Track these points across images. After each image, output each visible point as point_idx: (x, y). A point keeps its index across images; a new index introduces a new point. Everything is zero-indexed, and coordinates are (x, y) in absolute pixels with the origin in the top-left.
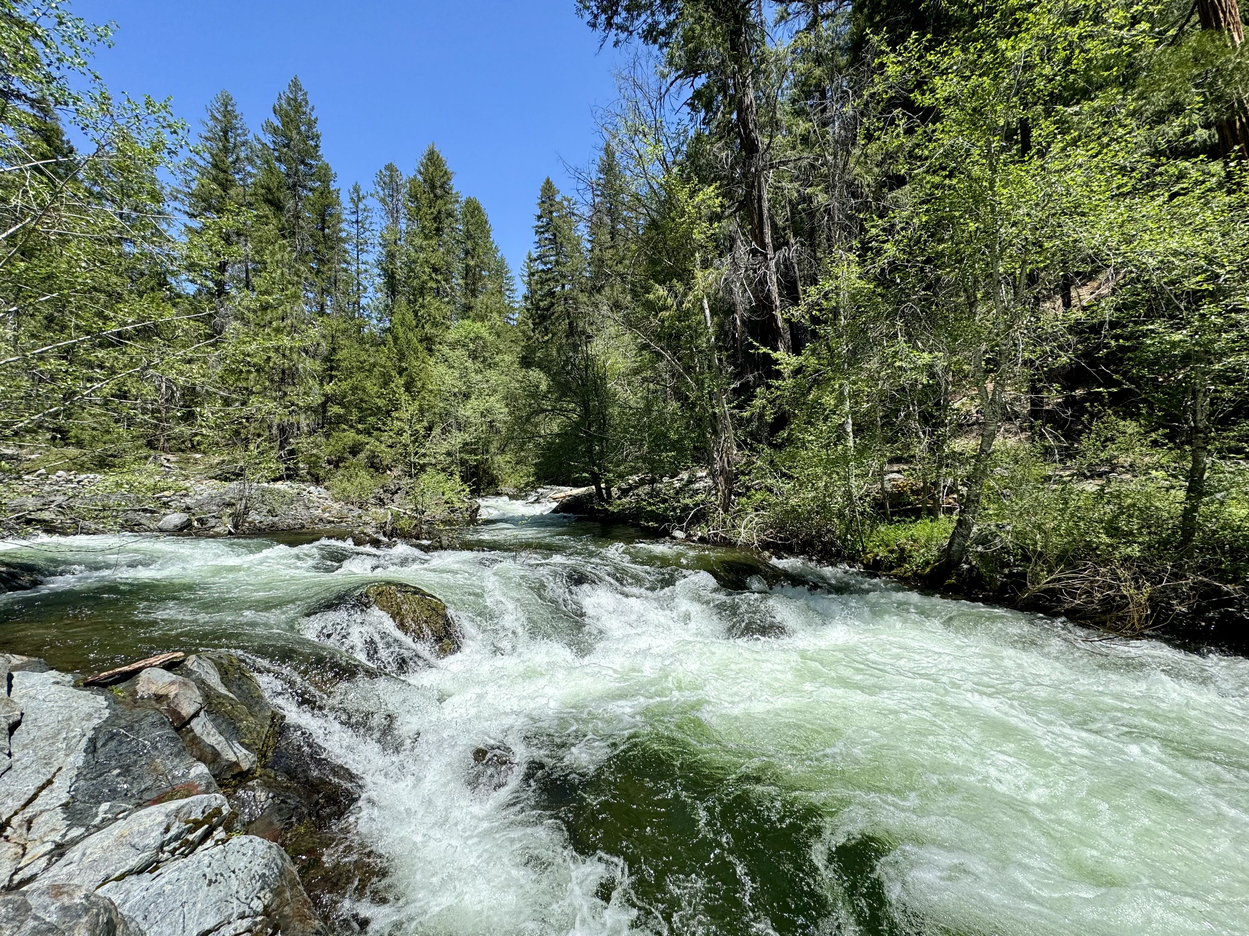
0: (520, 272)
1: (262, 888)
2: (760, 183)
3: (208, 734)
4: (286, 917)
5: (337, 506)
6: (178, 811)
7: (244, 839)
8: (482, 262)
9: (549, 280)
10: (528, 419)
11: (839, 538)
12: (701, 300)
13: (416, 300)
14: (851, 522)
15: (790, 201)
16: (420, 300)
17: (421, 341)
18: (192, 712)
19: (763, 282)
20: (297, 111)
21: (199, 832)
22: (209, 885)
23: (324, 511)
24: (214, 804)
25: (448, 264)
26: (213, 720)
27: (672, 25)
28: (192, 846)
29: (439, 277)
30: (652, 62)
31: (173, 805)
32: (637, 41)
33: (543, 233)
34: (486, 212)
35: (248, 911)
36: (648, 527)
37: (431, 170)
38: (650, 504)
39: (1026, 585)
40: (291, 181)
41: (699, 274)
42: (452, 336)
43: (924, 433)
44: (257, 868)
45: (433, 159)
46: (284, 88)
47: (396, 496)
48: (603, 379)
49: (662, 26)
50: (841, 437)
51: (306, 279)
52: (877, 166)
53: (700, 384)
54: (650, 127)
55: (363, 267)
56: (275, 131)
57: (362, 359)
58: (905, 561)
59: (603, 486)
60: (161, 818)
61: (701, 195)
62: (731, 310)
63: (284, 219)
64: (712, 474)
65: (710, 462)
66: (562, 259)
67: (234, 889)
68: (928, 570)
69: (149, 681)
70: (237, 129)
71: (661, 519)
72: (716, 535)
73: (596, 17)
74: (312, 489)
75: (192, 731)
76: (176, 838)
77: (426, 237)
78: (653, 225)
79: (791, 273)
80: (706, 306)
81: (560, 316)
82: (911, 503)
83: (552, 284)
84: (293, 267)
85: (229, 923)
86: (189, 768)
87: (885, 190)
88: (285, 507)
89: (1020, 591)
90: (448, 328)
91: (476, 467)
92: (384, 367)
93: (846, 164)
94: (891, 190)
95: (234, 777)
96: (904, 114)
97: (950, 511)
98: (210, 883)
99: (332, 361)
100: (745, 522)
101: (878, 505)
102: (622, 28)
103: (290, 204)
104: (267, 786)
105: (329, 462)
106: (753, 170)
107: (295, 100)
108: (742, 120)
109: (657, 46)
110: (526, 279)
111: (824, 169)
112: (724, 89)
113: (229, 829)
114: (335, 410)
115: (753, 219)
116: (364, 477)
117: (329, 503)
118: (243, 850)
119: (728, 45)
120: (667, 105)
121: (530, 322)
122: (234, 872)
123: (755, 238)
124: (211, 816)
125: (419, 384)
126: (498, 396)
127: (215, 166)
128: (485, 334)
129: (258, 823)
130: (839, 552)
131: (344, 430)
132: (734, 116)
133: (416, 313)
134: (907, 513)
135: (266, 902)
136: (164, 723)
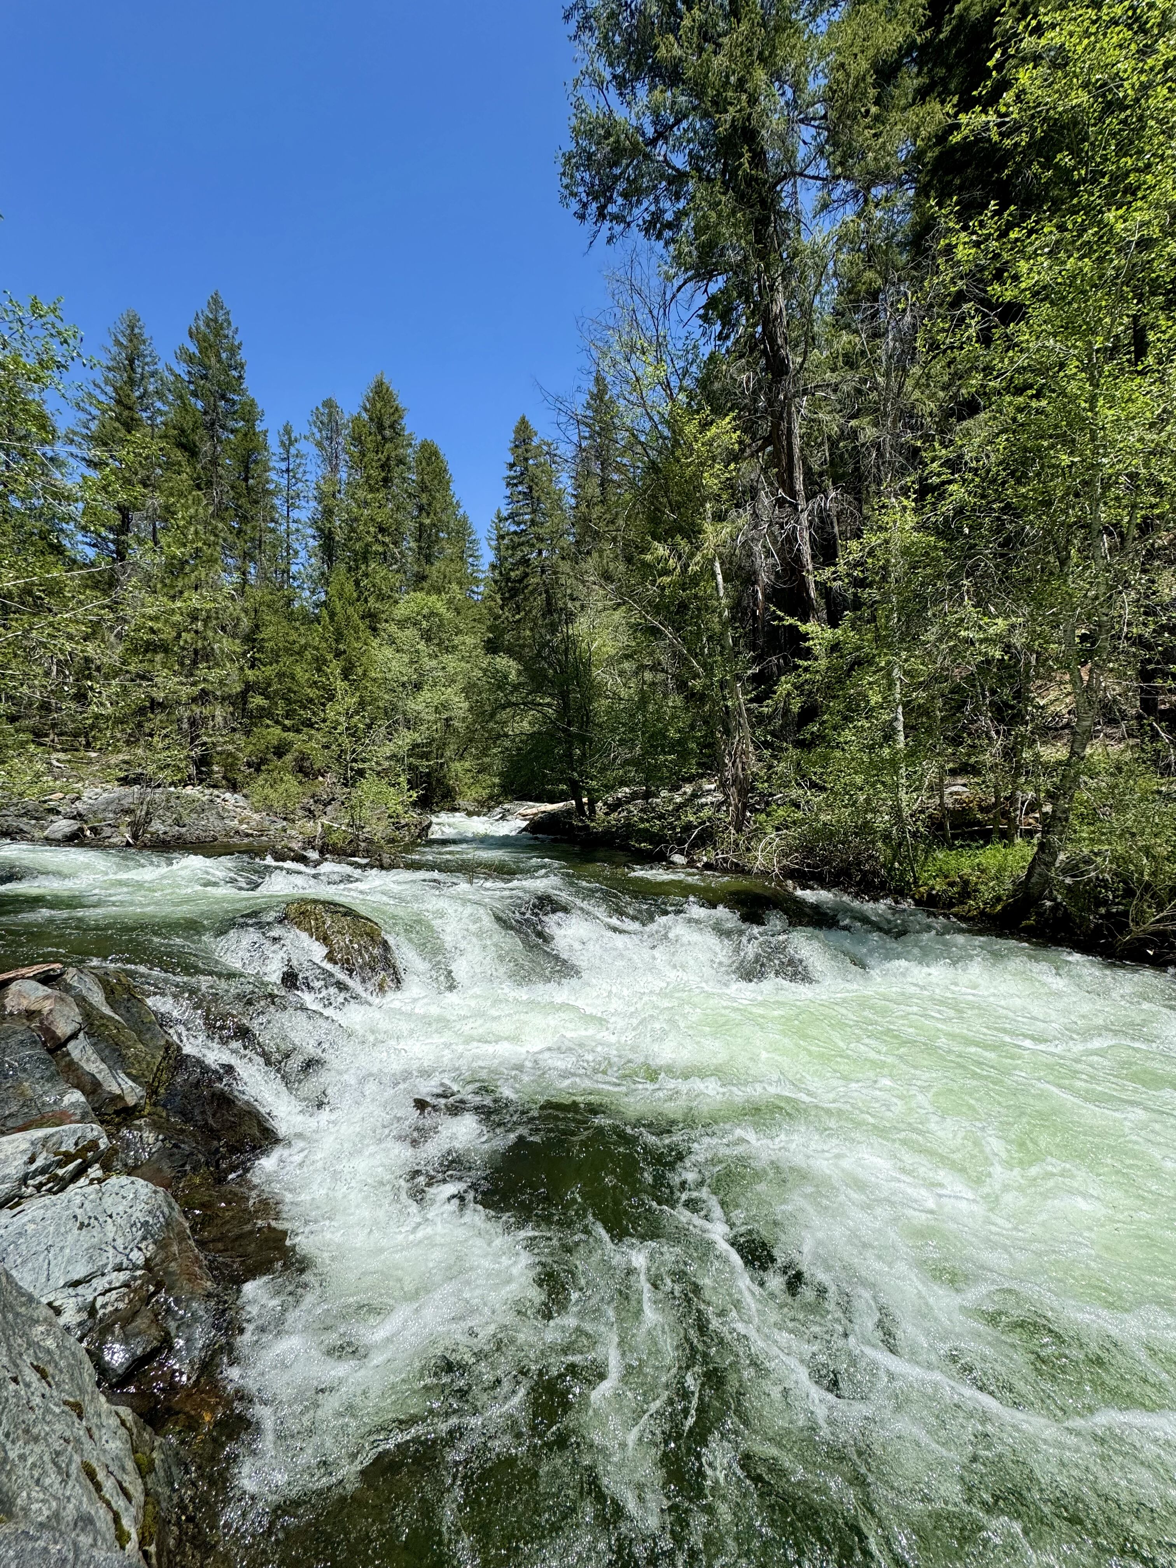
0: (486, 534)
1: (144, 1238)
2: (789, 414)
3: (88, 1060)
4: (173, 1273)
5: (256, 816)
6: (46, 1139)
7: (124, 1180)
8: (440, 521)
9: (522, 544)
10: (492, 715)
11: (884, 866)
12: (712, 561)
13: (357, 568)
14: (900, 845)
15: (829, 437)
16: (363, 567)
17: (363, 618)
18: (69, 1033)
19: (791, 539)
20: (217, 335)
21: (71, 1167)
22: (80, 1228)
23: (241, 822)
24: (90, 1136)
25: (399, 523)
26: (94, 1045)
27: (681, 214)
28: (62, 1184)
29: (387, 540)
30: (654, 260)
31: (39, 1133)
32: (636, 234)
33: (516, 485)
34: (446, 458)
35: (126, 1263)
36: (640, 850)
37: (379, 406)
38: (642, 820)
39: (1128, 925)
40: (207, 418)
41: (708, 527)
42: (401, 611)
43: (998, 732)
44: (139, 1214)
45: (381, 392)
46: (202, 306)
47: (329, 808)
48: (588, 664)
49: (669, 216)
50: (889, 737)
51: (225, 540)
52: (943, 389)
53: (709, 671)
54: (650, 343)
55: (293, 526)
56: (190, 359)
57: (291, 639)
58: (969, 898)
59: (585, 800)
60: (25, 1146)
61: (714, 430)
62: (749, 578)
63: (199, 466)
64: (723, 786)
65: (720, 768)
66: (539, 518)
67: (111, 1235)
68: (999, 908)
69: (20, 994)
70: (145, 356)
71: (656, 838)
72: (725, 860)
73: (585, 206)
74: (228, 795)
75: (68, 1054)
76: (43, 1171)
77: (372, 490)
78: (653, 467)
79: (829, 529)
80: (718, 570)
81: (535, 589)
82: (979, 823)
83: (526, 549)
84: (210, 524)
85: (103, 1275)
86: (62, 1095)
87: (953, 420)
88: (194, 816)
89: (1121, 934)
90: (396, 602)
91: (428, 775)
92: (317, 649)
93: (901, 387)
94: (961, 419)
95: (117, 1113)
96: (976, 310)
97: (1029, 834)
98: (82, 1226)
99: (255, 640)
100: (763, 844)
101: (936, 825)
102: (618, 218)
103: (206, 447)
104: (156, 1126)
105: (249, 765)
106: (782, 397)
107: (216, 320)
108: (769, 335)
109: (662, 243)
110: (494, 543)
111: (874, 396)
112: (745, 292)
113: (107, 1168)
114: (257, 701)
115: (780, 460)
116: (291, 783)
117: (248, 813)
118: (122, 1192)
119: (751, 237)
120: (673, 316)
121: (498, 597)
122: (111, 1216)
123: (782, 484)
124: (86, 1149)
125: (360, 671)
126: (458, 686)
127: (119, 402)
128: (442, 610)
129: (144, 1169)
130: (883, 884)
131: (268, 726)
132: (759, 329)
133: (357, 583)
134: (972, 836)
135: (148, 1255)
136: (35, 1042)
